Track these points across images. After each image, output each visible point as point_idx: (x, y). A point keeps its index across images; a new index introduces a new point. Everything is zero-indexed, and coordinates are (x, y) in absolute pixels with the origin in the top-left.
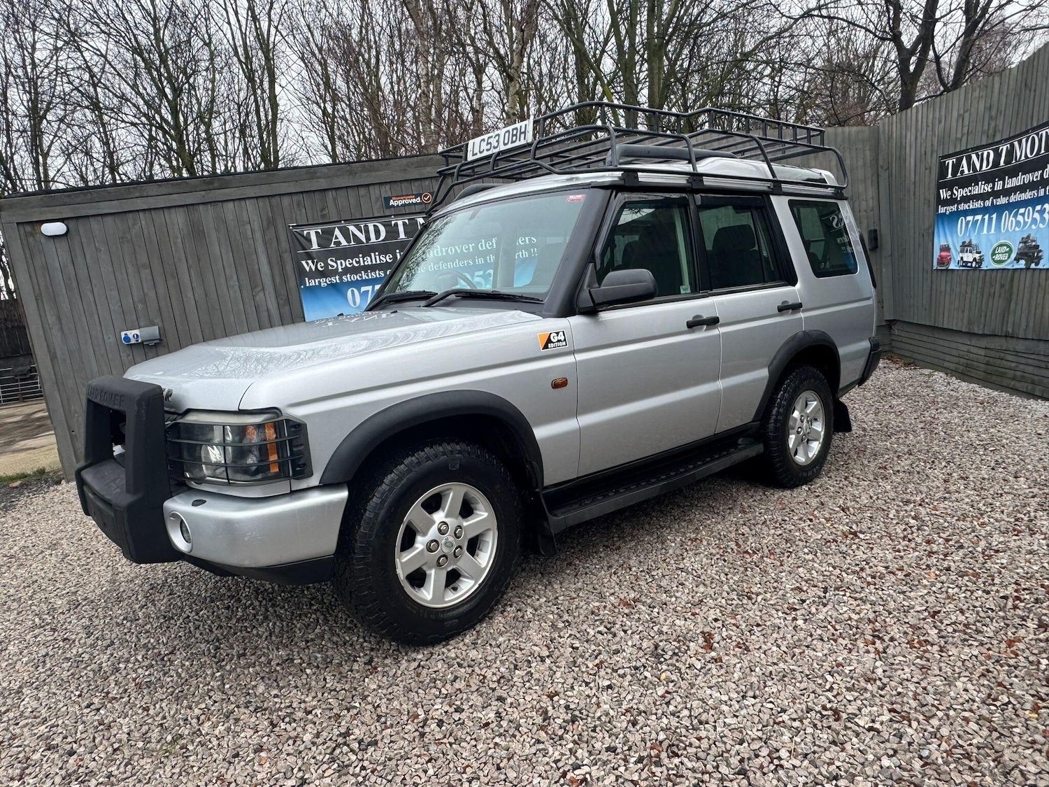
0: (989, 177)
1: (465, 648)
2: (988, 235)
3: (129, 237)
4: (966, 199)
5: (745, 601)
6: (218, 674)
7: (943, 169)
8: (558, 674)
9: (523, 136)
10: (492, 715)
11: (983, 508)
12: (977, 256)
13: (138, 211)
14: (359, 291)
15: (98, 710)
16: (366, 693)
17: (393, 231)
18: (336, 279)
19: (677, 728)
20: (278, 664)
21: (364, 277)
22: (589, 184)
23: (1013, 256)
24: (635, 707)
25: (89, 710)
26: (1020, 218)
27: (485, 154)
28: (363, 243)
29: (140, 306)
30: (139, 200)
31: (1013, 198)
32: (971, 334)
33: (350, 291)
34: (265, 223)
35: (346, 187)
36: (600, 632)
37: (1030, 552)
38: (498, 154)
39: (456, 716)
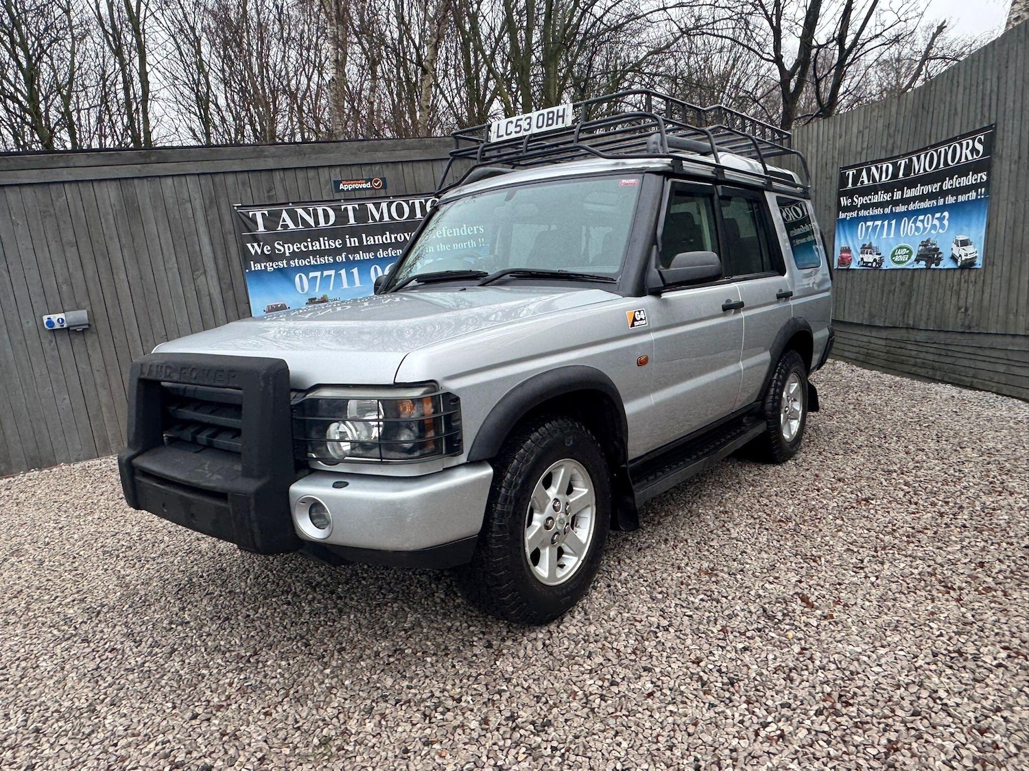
0: (887, 188)
1: (581, 625)
2: (887, 238)
3: (52, 212)
4: (865, 207)
5: (813, 564)
6: (328, 671)
7: (843, 180)
8: (689, 642)
9: (560, 119)
10: (649, 686)
11: (957, 474)
12: (877, 257)
13: (63, 182)
14: (307, 277)
15: (208, 720)
16: (507, 676)
17: (342, 216)
18: (283, 264)
19: (835, 680)
20: (389, 656)
21: (313, 262)
22: (642, 169)
23: (913, 257)
24: (783, 664)
25: (198, 722)
26: (919, 224)
27: (514, 136)
28: (311, 227)
29: (65, 288)
30: (65, 171)
31: (912, 207)
32: (871, 327)
33: (298, 276)
34: (207, 202)
35: (295, 168)
36: (702, 600)
37: (1021, 509)
38: (531, 136)
39: (615, 689)
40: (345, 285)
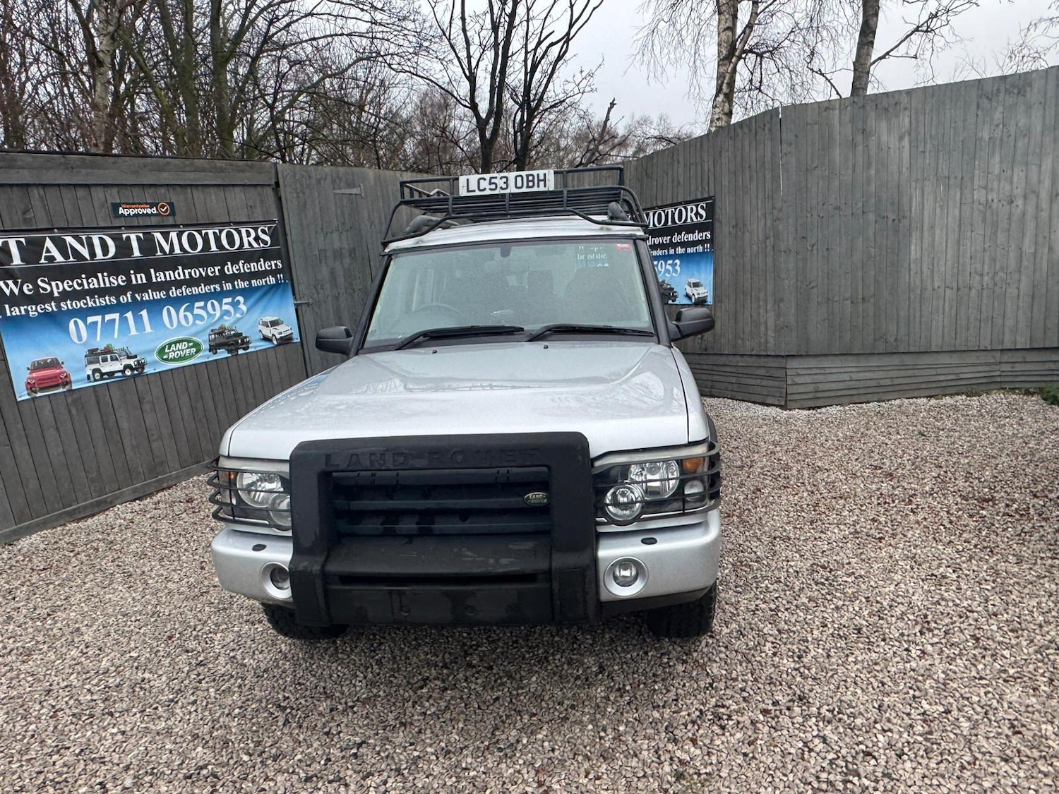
9: (542, 184)
14: (85, 322)
17: (124, 247)
18: (51, 307)
21: (91, 304)
27: (488, 192)
28: (85, 259)
33: (72, 321)
35: (59, 185)
38: (509, 194)
40: (133, 331)
